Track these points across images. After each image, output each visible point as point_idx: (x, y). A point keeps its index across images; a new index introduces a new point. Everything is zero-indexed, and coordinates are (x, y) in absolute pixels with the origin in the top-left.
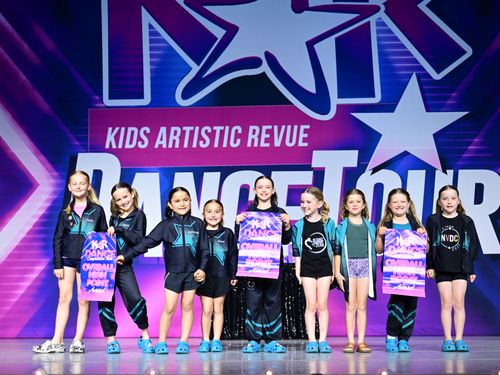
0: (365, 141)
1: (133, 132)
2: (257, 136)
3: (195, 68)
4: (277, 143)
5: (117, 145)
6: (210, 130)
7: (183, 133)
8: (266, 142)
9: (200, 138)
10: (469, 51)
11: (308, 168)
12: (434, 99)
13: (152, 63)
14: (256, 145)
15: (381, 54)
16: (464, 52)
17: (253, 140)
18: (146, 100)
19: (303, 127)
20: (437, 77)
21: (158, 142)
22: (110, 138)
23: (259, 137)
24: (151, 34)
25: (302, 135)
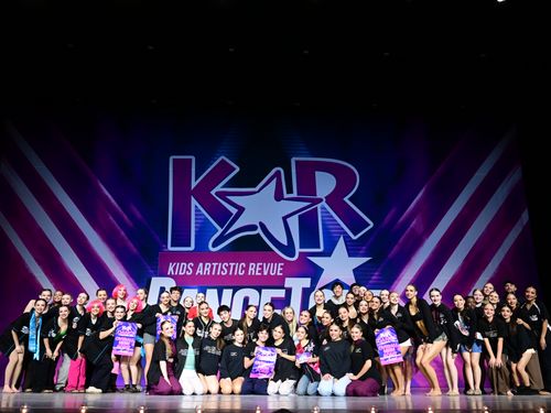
0: (315, 272)
2: (254, 269)
3: (220, 230)
4: (265, 273)
7: (212, 266)
8: (259, 272)
9: (222, 269)
10: (372, 225)
11: (283, 287)
12: (353, 250)
13: (196, 227)
14: (253, 274)
15: (323, 225)
16: (369, 225)
18: (192, 248)
20: (354, 238)
22: (171, 269)
25: (280, 269)
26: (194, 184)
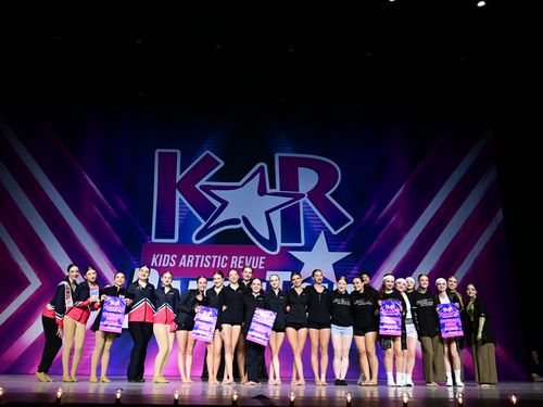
1: (167, 257)
2: (236, 262)
3: (204, 223)
5: (158, 264)
6: (210, 258)
7: (195, 259)
10: (352, 220)
12: (333, 245)
13: (180, 220)
15: (304, 219)
16: (349, 220)
17: (234, 264)
18: (176, 240)
19: (262, 258)
20: (335, 233)
21: (181, 264)
22: (154, 260)
24: (180, 203)
25: (261, 262)
26: (179, 178)
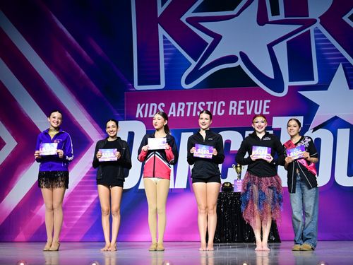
0: (308, 109)
1: (154, 107)
2: (235, 108)
3: (194, 64)
4: (249, 112)
5: (144, 115)
6: (204, 104)
7: (186, 106)
8: (241, 112)
9: (198, 109)
11: (270, 128)
13: (165, 61)
14: (235, 114)
17: (233, 110)
18: (162, 86)
19: (266, 102)
21: (170, 113)
22: (139, 111)
23: (237, 108)
24: (164, 42)
25: (265, 107)
26: (160, 10)
